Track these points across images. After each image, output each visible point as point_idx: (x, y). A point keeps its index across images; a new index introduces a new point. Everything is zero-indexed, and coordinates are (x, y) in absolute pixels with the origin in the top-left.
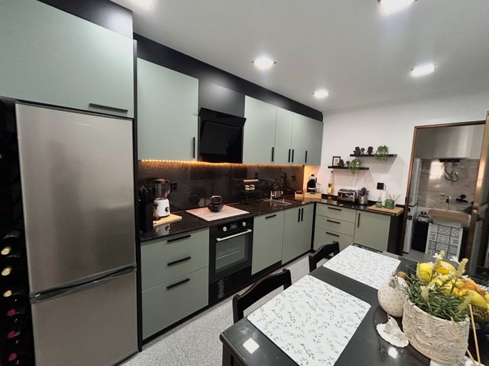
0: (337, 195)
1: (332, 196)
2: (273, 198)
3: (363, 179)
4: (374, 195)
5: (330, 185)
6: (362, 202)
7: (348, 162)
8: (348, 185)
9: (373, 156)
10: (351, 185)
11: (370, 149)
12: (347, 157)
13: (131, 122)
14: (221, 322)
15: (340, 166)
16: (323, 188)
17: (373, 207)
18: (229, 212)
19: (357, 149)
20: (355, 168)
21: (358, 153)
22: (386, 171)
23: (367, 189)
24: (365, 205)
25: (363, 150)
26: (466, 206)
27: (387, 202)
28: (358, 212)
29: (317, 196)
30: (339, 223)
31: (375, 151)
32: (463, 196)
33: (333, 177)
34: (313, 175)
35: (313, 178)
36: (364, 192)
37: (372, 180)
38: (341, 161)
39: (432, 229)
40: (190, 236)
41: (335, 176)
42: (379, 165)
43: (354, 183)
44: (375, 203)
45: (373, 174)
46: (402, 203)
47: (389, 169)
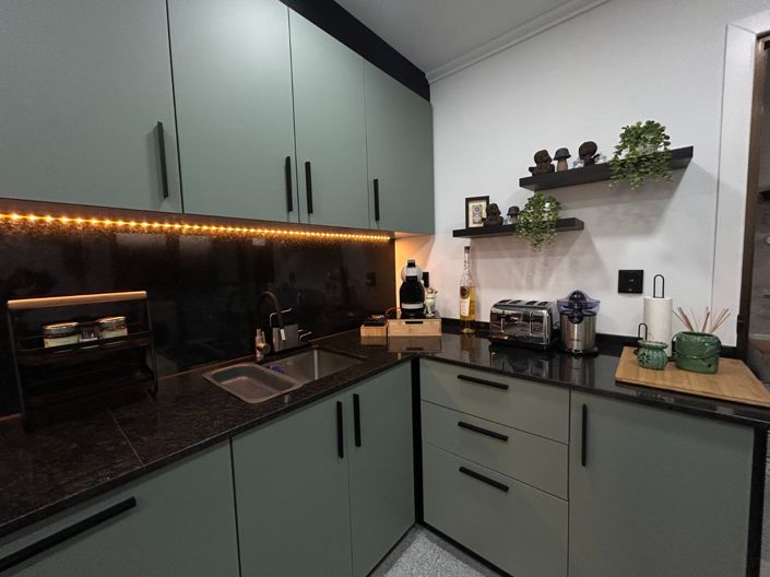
1: (476, 325)
3: (565, 262)
4: (616, 315)
5: (464, 292)
6: (576, 346)
7: (514, 212)
8: (519, 288)
10: (531, 287)
11: (588, 150)
12: (510, 196)
15: (489, 228)
16: (445, 299)
19: (541, 157)
20: (542, 228)
21: (545, 175)
22: (647, 227)
23: (592, 296)
24: (587, 356)
25: (563, 155)
28: (580, 399)
30: (505, 439)
31: (607, 152)
33: (471, 262)
34: (411, 265)
35: (412, 272)
36: (579, 307)
37: (597, 264)
38: (493, 210)
41: (479, 262)
42: (621, 209)
43: (537, 279)
44: (633, 342)
45: (602, 245)
46: (729, 338)
47: (659, 214)
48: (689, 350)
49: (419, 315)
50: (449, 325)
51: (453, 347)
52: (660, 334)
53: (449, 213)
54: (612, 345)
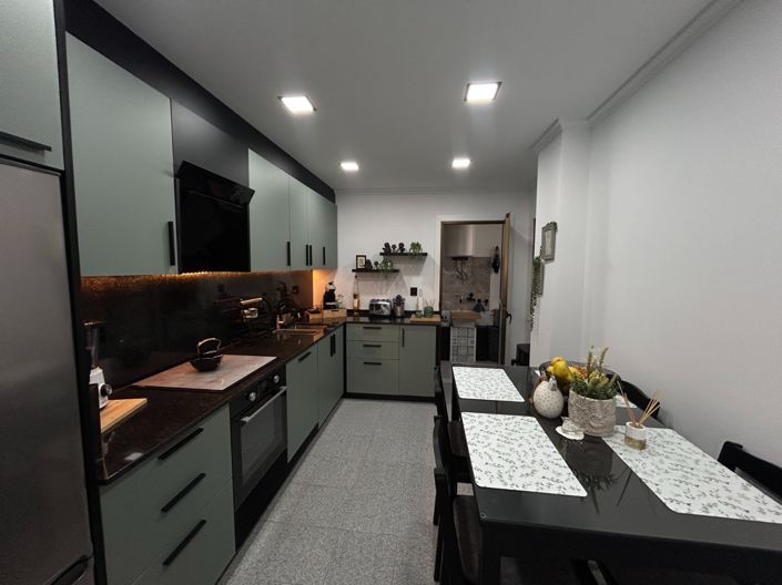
0: (367, 308)
1: (359, 311)
2: (282, 326)
3: (394, 284)
4: (410, 304)
5: (355, 296)
6: (399, 314)
7: (376, 263)
8: (377, 294)
9: (406, 254)
10: (381, 293)
11: (401, 245)
12: (374, 254)
14: (271, 568)
15: (365, 270)
16: (345, 300)
17: (413, 318)
18: (238, 369)
19: (387, 245)
20: (389, 271)
21: (388, 251)
22: (418, 273)
23: (403, 296)
24: (402, 317)
25: (394, 246)
26: (473, 305)
27: (426, 309)
28: (402, 327)
29: (341, 314)
30: (379, 346)
31: (407, 248)
32: (471, 295)
33: (356, 283)
34: (331, 284)
35: (331, 287)
36: (399, 301)
37: (404, 285)
38: (368, 262)
39: (453, 333)
40: (201, 430)
41: (361, 283)
42: (411, 266)
43: (384, 290)
44: (414, 312)
45: (405, 278)
46: (436, 309)
47: (421, 270)
48: (429, 311)
49: (334, 308)
50: (350, 312)
51: (350, 319)
52: (421, 308)
53: (346, 259)
54: (408, 314)
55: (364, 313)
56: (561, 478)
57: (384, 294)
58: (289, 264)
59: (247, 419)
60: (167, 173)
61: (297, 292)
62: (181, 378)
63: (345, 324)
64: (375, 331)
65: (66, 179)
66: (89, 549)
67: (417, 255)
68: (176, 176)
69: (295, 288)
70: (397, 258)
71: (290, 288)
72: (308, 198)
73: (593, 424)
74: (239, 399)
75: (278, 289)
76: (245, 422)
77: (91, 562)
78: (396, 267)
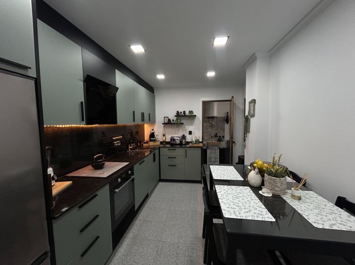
0: (169, 141)
1: (165, 142)
2: (131, 149)
3: (181, 130)
4: (189, 138)
5: (164, 135)
6: (184, 143)
7: (173, 120)
8: (173, 134)
9: (186, 116)
10: (175, 134)
11: (184, 112)
12: (172, 116)
13: (33, 82)
14: (129, 258)
15: (168, 123)
16: (159, 137)
17: (190, 145)
18: (112, 168)
19: (178, 112)
20: (179, 124)
21: (178, 115)
23: (186, 135)
24: (185, 144)
25: (181, 112)
26: (218, 138)
27: (196, 140)
28: (185, 149)
29: (158, 143)
30: (175, 158)
31: (187, 113)
32: (216, 134)
33: (164, 129)
34: (153, 130)
35: (153, 131)
36: (184, 137)
37: (186, 130)
38: (169, 120)
39: (208, 151)
40: (97, 195)
41: (166, 129)
42: (189, 121)
43: (177, 132)
44: (191, 142)
45: (186, 127)
46: (201, 140)
47: (193, 123)
48: (197, 141)
49: (154, 141)
50: (162, 143)
51: (162, 146)
52: (194, 140)
53: (160, 118)
54: (188, 143)
55: (168, 143)
56: (263, 213)
57: (177, 134)
58: (134, 121)
59: (117, 190)
60: (80, 80)
61: (137, 134)
62: (87, 172)
63: (159, 148)
64: (173, 151)
65: (37, 82)
66: (48, 248)
67: (191, 116)
68: (84, 81)
69: (137, 132)
70: (183, 118)
71: (134, 132)
72: (142, 91)
73: (276, 189)
74: (113, 181)
75: (129, 133)
76: (116, 192)
77: (49, 254)
78: (182, 122)
